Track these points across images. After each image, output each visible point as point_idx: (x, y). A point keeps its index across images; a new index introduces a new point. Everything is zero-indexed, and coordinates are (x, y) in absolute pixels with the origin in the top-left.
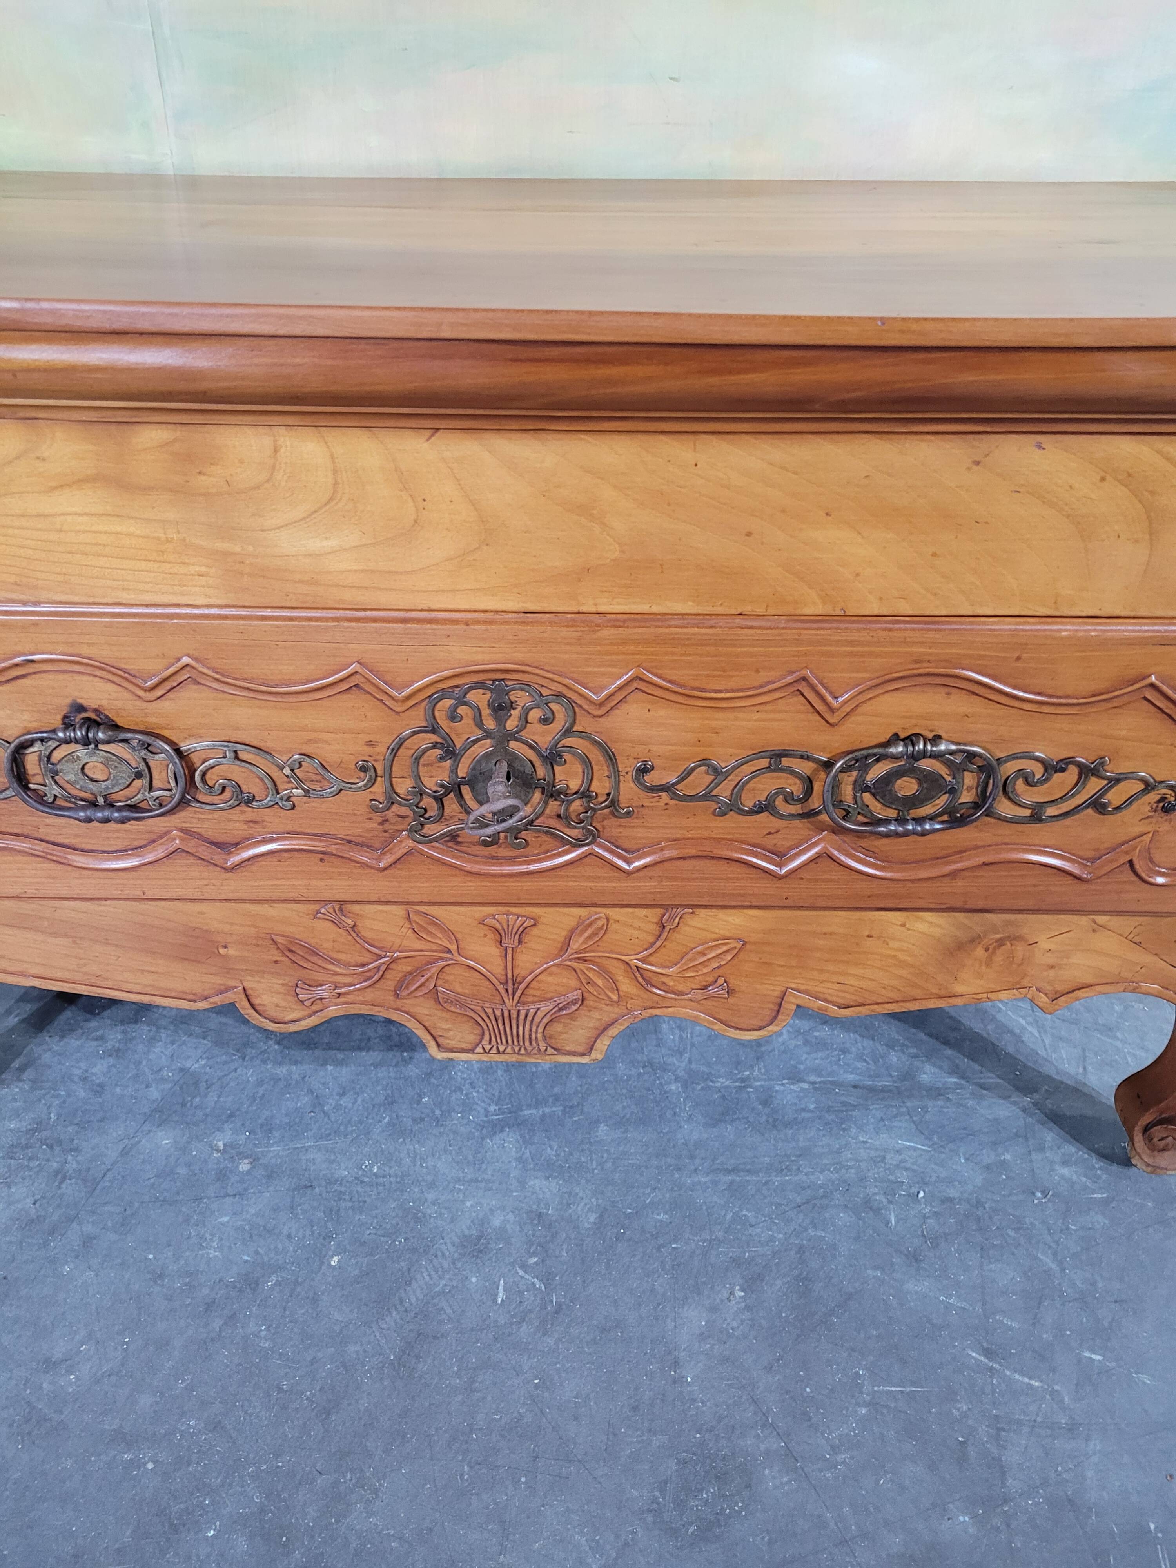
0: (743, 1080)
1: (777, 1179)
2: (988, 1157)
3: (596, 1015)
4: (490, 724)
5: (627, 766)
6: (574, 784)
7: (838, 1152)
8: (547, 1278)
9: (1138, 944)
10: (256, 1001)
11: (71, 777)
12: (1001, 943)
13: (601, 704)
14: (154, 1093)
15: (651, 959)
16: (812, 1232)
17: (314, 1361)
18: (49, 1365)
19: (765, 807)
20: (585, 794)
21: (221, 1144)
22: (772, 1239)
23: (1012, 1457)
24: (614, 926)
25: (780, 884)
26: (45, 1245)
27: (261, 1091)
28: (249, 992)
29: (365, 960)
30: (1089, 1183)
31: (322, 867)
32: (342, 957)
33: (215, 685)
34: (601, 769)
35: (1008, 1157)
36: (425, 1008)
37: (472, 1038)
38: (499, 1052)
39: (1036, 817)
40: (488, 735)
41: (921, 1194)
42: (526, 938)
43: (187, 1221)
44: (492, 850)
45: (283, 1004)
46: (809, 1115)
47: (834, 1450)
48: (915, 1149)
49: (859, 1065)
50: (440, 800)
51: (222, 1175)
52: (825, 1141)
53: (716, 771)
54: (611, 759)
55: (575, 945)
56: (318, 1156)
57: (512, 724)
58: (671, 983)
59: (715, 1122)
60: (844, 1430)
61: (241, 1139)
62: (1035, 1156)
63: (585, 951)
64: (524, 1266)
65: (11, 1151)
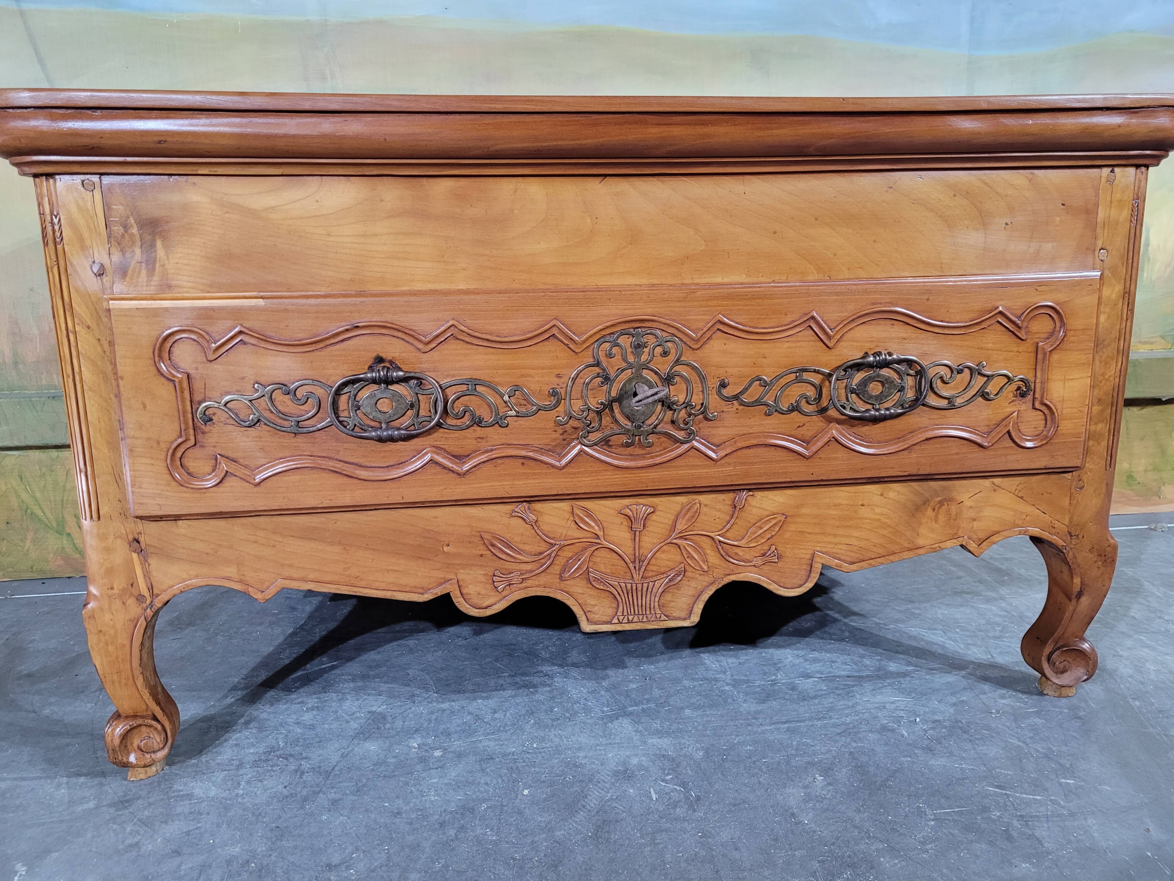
0: (772, 681)
1: (819, 723)
2: (952, 700)
3: (693, 584)
4: (631, 359)
5: (713, 383)
6: (681, 398)
7: (854, 706)
8: (684, 784)
9: (1022, 498)
10: (465, 591)
11: (368, 410)
12: (941, 503)
13: (698, 340)
14: (354, 725)
15: (728, 534)
16: (854, 745)
17: (533, 842)
18: (331, 867)
19: (795, 408)
20: (687, 405)
21: (415, 745)
22: (830, 751)
23: (1041, 833)
24: (704, 509)
25: (807, 463)
26: (303, 807)
27: (434, 717)
28: (461, 583)
29: (542, 549)
30: (1022, 705)
31: (522, 470)
32: (526, 548)
33: (468, 339)
34: (697, 387)
35: (964, 698)
36: (579, 587)
37: (610, 611)
38: (629, 622)
39: (951, 405)
40: (631, 366)
41: (918, 720)
42: (649, 523)
43: (407, 784)
44: (630, 450)
45: (483, 592)
46: (824, 692)
47: (922, 844)
48: (903, 701)
49: (846, 667)
50: (599, 413)
51: (423, 760)
52: (842, 703)
53: (765, 384)
54: (703, 379)
55: (680, 527)
56: (492, 744)
57: (644, 358)
58: (741, 554)
60: (924, 833)
61: (430, 741)
62: (982, 697)
63: (685, 530)
64: (663, 781)
65: (256, 764)
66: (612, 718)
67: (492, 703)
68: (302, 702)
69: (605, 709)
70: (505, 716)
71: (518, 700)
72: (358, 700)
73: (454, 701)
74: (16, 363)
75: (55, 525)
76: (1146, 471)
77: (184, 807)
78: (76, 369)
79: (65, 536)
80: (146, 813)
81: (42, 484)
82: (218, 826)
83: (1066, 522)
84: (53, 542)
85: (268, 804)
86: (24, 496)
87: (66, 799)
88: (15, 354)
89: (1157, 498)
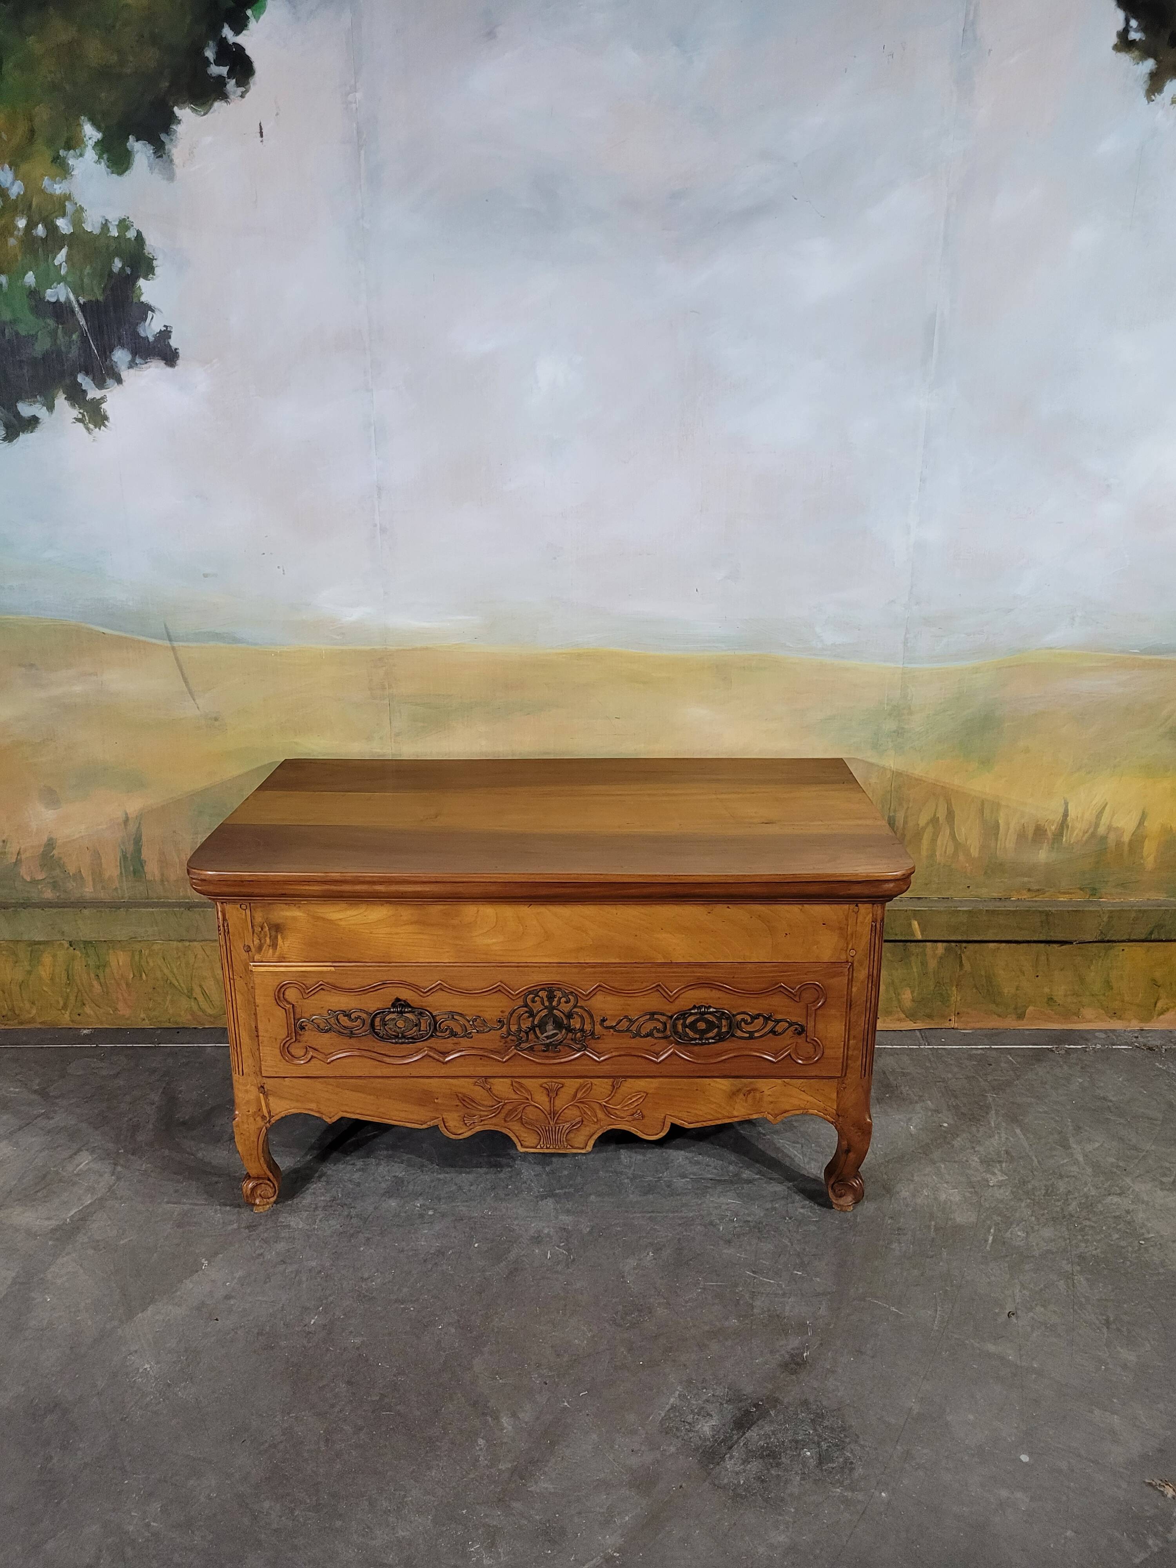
0: (659, 1178)
1: (671, 1215)
2: (769, 1206)
3: (588, 1129)
4: (547, 1004)
5: (598, 1019)
6: (578, 1026)
7: (701, 1204)
8: (568, 1250)
9: (804, 1091)
10: (447, 1125)
11: (391, 1026)
12: (749, 1092)
13: (587, 995)
14: (384, 1185)
15: (610, 1102)
16: (685, 1233)
17: (472, 1277)
18: (363, 1279)
19: (650, 1034)
20: (582, 1030)
21: (419, 1205)
22: (667, 1236)
23: (757, 1303)
24: (594, 1087)
25: (658, 1066)
26: (350, 1241)
27: (433, 1184)
28: (445, 1120)
29: (494, 1104)
30: (811, 1215)
31: (481, 1062)
32: (485, 1103)
33: (449, 991)
34: (588, 1020)
35: (777, 1205)
36: (516, 1127)
37: (536, 1141)
38: (547, 1148)
39: (751, 1037)
40: (546, 1008)
41: (735, 1219)
42: (559, 1093)
43: (409, 1232)
44: (546, 1053)
45: (457, 1125)
46: (689, 1191)
47: (687, 1302)
48: (735, 1203)
49: (715, 1171)
50: (527, 1033)
51: (421, 1216)
52: (695, 1200)
53: (630, 1020)
54: (591, 1016)
55: (579, 1096)
56: (463, 1208)
57: (554, 1004)
58: (618, 1113)
59: (645, 1194)
60: (691, 1296)
61: (427, 1203)
62: (790, 1205)
63: (583, 1098)
64: (558, 1246)
65: (325, 1208)
66: (543, 1197)
67: (471, 1177)
68: (353, 1164)
69: (541, 1190)
70: (477, 1188)
71: (488, 1177)
72: (388, 1166)
73: (447, 1173)
74: (162, 881)
75: (186, 991)
76: (1065, 996)
77: (284, 1234)
78: (234, 998)
79: (192, 1000)
80: (266, 1235)
81: (179, 963)
82: (304, 1248)
83: (835, 1107)
84: (184, 1003)
85: (332, 1236)
86: (166, 971)
87: (221, 1221)
88: (162, 875)
89: (1076, 1018)
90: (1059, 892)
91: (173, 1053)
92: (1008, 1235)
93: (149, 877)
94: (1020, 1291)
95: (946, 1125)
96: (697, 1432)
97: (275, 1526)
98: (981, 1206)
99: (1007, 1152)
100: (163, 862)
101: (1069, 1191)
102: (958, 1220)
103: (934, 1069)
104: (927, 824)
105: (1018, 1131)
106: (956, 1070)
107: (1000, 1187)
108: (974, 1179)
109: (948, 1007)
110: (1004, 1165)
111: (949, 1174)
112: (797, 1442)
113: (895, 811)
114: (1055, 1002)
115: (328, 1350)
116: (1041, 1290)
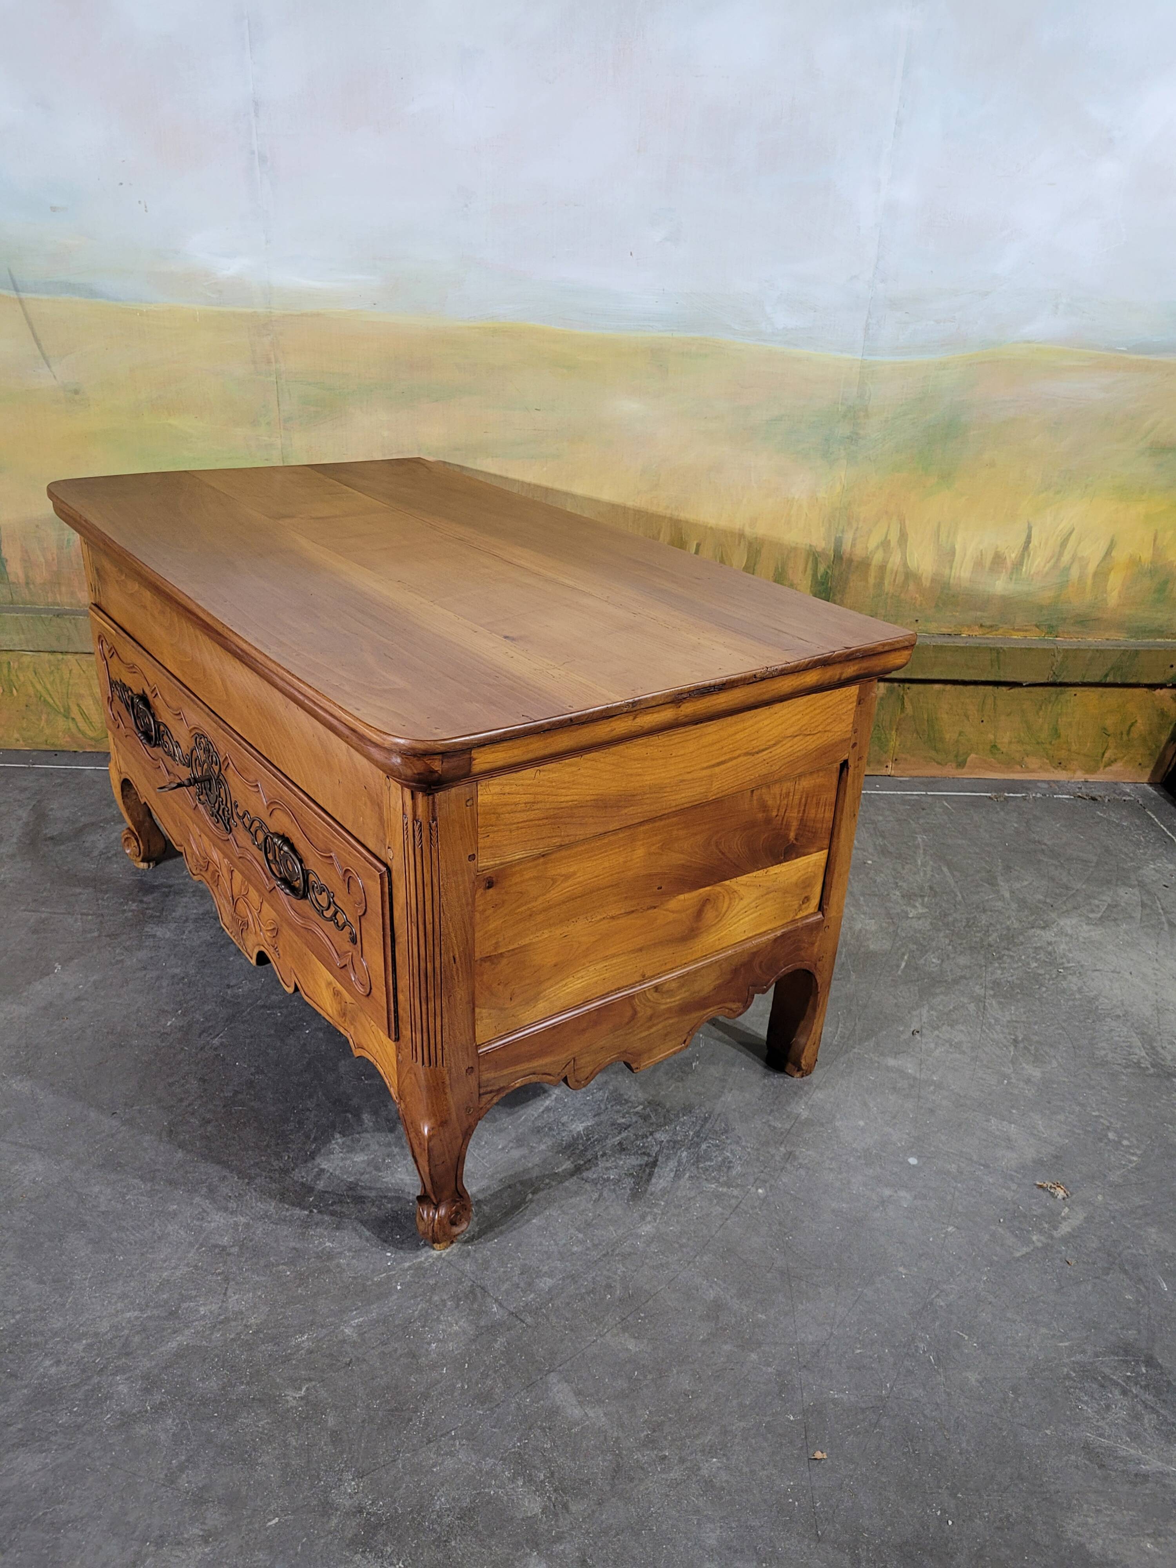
18: (229, 986)
26: (220, 951)
65: (196, 921)
74: (27, 584)
75: (62, 710)
76: (1010, 743)
77: (149, 942)
79: (70, 720)
80: (128, 943)
81: (52, 679)
82: (169, 956)
84: (61, 723)
85: (199, 946)
86: (39, 687)
87: (81, 929)
88: (27, 577)
89: (1019, 767)
90: (1013, 629)
91: (48, 774)
92: (922, 961)
93: (12, 578)
94: (928, 1012)
95: (870, 862)
96: (570, 1131)
97: (103, 1209)
98: (897, 935)
99: (931, 888)
100: (27, 561)
101: (991, 924)
102: (872, 947)
103: (864, 812)
104: (877, 548)
105: (945, 869)
106: (887, 813)
107: (919, 918)
108: (892, 911)
109: (886, 753)
110: (926, 899)
111: (868, 906)
112: (675, 1142)
113: (843, 531)
114: (998, 750)
115: (182, 1049)
116: (950, 1011)
